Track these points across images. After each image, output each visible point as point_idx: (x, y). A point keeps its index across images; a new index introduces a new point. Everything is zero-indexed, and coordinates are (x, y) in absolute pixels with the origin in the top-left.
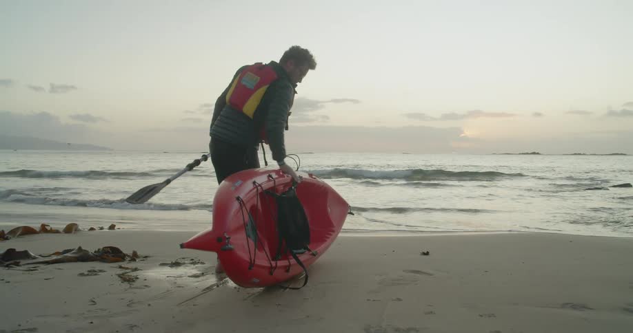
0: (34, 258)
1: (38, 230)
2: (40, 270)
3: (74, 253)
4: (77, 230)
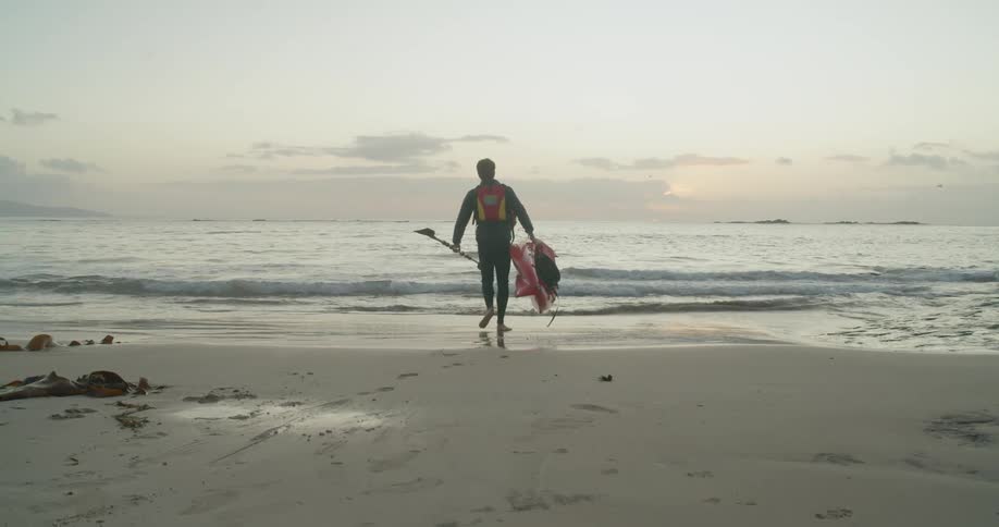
3: (43, 382)
4: (50, 345)
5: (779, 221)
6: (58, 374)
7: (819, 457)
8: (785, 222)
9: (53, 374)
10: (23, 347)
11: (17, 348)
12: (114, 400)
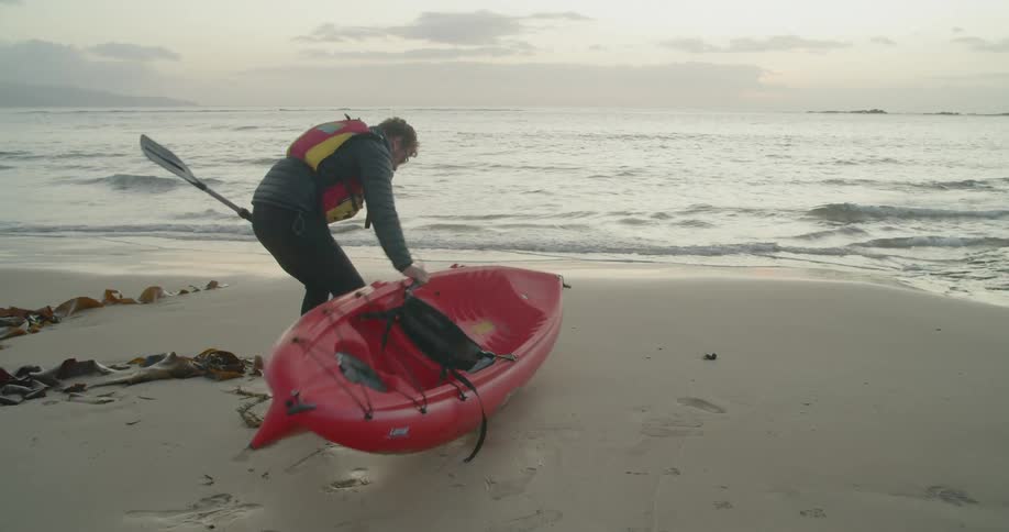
0: (105, 373)
1: (100, 301)
2: (117, 402)
3: (165, 364)
4: (160, 296)
5: (875, 111)
6: (178, 355)
7: (931, 491)
8: (881, 112)
9: (173, 355)
10: (136, 299)
11: (130, 302)
12: (231, 385)
